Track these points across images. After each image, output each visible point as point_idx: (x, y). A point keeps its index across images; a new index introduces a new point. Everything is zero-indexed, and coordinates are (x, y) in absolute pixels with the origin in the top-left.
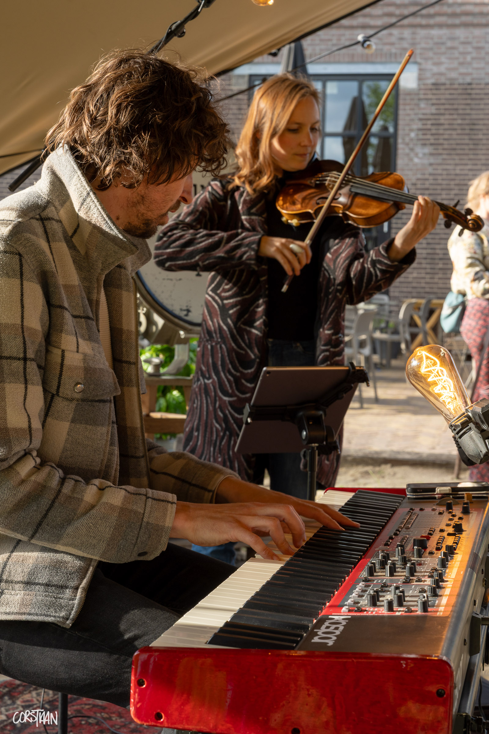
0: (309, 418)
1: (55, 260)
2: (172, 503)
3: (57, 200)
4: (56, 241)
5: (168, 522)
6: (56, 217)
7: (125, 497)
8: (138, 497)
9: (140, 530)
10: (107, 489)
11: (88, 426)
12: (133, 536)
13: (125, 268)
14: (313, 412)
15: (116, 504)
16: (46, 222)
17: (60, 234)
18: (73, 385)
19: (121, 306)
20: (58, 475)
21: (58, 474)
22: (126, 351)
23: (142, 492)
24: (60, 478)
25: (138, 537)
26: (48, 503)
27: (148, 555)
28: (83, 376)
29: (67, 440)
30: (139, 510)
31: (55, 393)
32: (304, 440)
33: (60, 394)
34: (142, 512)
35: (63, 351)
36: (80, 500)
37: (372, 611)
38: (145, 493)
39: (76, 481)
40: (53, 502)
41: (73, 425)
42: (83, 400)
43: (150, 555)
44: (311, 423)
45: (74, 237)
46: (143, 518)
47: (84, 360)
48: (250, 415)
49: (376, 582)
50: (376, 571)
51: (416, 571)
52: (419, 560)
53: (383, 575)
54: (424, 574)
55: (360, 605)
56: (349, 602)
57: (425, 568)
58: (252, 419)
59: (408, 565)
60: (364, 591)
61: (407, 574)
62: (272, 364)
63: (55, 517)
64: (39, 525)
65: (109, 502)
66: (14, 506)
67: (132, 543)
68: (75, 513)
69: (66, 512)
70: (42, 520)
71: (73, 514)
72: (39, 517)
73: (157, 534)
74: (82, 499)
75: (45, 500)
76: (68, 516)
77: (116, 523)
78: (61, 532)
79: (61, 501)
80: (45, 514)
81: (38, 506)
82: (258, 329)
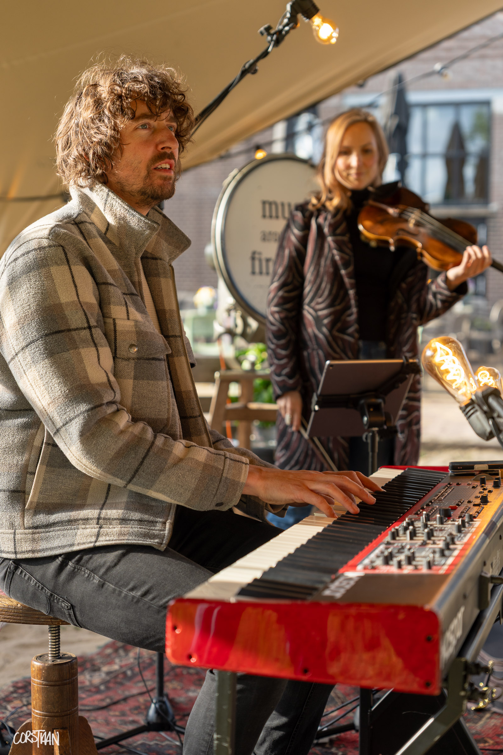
0: (369, 406)
2: (246, 464)
4: (92, 238)
5: (243, 478)
6: (89, 221)
7: (208, 455)
8: (219, 456)
9: (219, 483)
10: (192, 447)
11: (150, 382)
12: (214, 488)
13: (160, 259)
14: (373, 400)
15: (200, 460)
16: (80, 225)
17: (96, 233)
18: (127, 347)
20: (150, 431)
22: (171, 327)
23: (221, 453)
24: (152, 433)
25: (217, 489)
26: (144, 452)
27: (224, 505)
28: (136, 339)
30: (219, 467)
32: (366, 425)
33: (118, 356)
34: (222, 469)
35: (114, 320)
36: (169, 452)
37: (384, 570)
38: (223, 454)
39: (166, 437)
40: (149, 451)
41: (136, 381)
42: (139, 359)
43: (226, 506)
44: (372, 410)
45: (107, 233)
46: (222, 474)
47: (136, 325)
48: (317, 403)
49: (396, 545)
50: (398, 536)
51: (433, 536)
52: (439, 527)
53: (405, 539)
54: (439, 538)
55: (375, 564)
56: (367, 561)
57: (443, 534)
58: (320, 407)
59: (426, 530)
60: (382, 552)
61: (425, 538)
62: (334, 359)
63: (150, 464)
64: (137, 471)
65: (195, 458)
66: (115, 454)
67: (213, 494)
68: (166, 462)
69: (159, 461)
70: (139, 467)
71: (164, 463)
72: (137, 464)
73: (233, 488)
74: (172, 452)
75: (141, 449)
76: (160, 464)
77: (200, 476)
78: (155, 478)
79: (155, 451)
80: (142, 462)
81: (136, 454)
82: (350, 335)
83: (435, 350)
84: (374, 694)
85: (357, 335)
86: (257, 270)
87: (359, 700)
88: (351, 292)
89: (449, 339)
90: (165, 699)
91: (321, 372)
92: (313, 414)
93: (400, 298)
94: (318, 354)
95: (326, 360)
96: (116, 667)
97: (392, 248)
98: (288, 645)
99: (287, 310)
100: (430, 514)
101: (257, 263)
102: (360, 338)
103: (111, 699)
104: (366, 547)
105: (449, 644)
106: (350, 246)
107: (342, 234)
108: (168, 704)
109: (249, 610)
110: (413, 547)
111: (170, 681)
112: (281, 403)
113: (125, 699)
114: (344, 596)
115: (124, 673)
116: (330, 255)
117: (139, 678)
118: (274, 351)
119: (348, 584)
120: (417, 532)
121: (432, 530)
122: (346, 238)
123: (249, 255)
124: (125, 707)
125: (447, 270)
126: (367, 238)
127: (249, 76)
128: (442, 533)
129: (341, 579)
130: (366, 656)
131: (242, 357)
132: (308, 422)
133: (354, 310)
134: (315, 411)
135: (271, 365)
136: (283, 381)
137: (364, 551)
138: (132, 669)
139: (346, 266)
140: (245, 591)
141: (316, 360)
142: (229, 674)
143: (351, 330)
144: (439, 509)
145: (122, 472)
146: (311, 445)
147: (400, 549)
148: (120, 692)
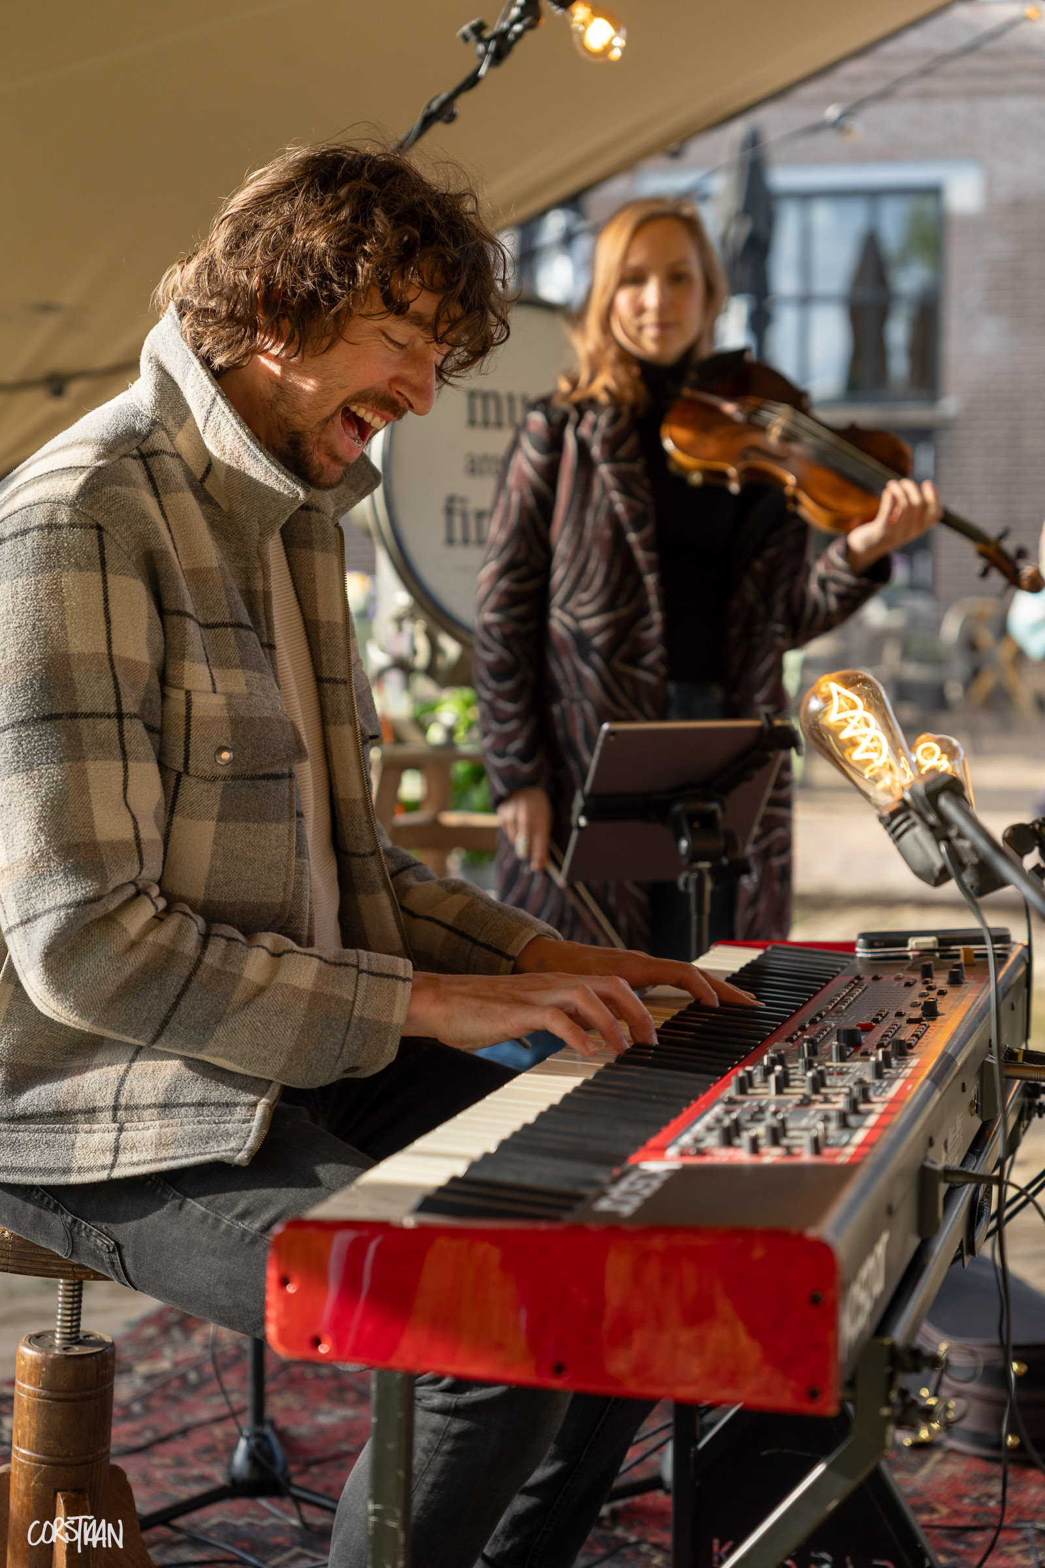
0: (692, 817)
1: (172, 527)
2: (405, 980)
3: (170, 418)
4: (171, 492)
5: (399, 1013)
6: (170, 449)
7: (320, 971)
8: (342, 970)
9: (347, 1032)
10: (286, 956)
11: (251, 825)
12: (335, 1044)
13: (318, 510)
14: (701, 806)
15: (303, 986)
16: (150, 461)
17: (180, 477)
18: (212, 752)
19: (313, 580)
20: (196, 929)
21: (197, 925)
22: (328, 660)
23: (352, 960)
24: (200, 934)
25: (343, 1045)
26: (178, 983)
27: (362, 1069)
28: (229, 735)
29: (214, 854)
30: (345, 996)
31: (182, 770)
32: (685, 857)
33: (192, 772)
34: (351, 999)
35: (188, 693)
36: (237, 977)
37: (722, 1156)
38: (355, 962)
39: (230, 939)
40: (189, 981)
41: (222, 824)
42: (234, 778)
43: (367, 1068)
44: (696, 825)
45: (207, 480)
46: (352, 1011)
47: (229, 706)
48: (584, 812)
49: (746, 1105)
50: (751, 1085)
51: (824, 1085)
52: (837, 1067)
53: (765, 1093)
54: (837, 1090)
55: (702, 1145)
56: (686, 1139)
57: (845, 1081)
58: (589, 819)
59: (810, 1074)
60: (719, 1120)
61: (807, 1090)
62: (615, 719)
63: (193, 1008)
64: (165, 1022)
65: (290, 982)
66: (118, 988)
67: (334, 1056)
68: (227, 1001)
69: (212, 1000)
70: (170, 1014)
71: (224, 1002)
72: (164, 1008)
73: (378, 1038)
74: (240, 976)
75: (173, 977)
76: (216, 1006)
77: (303, 1021)
78: (204, 1037)
79: (202, 978)
80: (175, 1003)
81: (161, 989)
82: (649, 669)
84: (702, 1415)
85: (662, 669)
86: (458, 534)
87: (672, 1428)
88: (650, 580)
89: (857, 675)
90: (267, 1430)
91: (591, 748)
92: (575, 834)
93: (750, 592)
94: (583, 710)
95: (601, 723)
96: (165, 1365)
97: (734, 487)
98: (523, 1315)
99: (518, 619)
100: (818, 1040)
101: (457, 521)
102: (669, 677)
103: (155, 1430)
104: (684, 1109)
105: (858, 1309)
106: (646, 482)
107: (631, 459)
108: (274, 1441)
109: (442, 1242)
110: (783, 1110)
111: (278, 1392)
112: (507, 813)
113: (185, 1432)
114: (639, 1212)
115: (183, 1378)
116: (605, 503)
117: (215, 1386)
118: (490, 705)
119: (647, 1186)
120: (792, 1077)
121: (821, 1073)
122: (637, 467)
123: (441, 503)
124: (185, 1448)
125: (848, 531)
126: (680, 467)
127: (439, 127)
128: (842, 1080)
129: (632, 1177)
130: (685, 1336)
131: (427, 717)
132: (564, 851)
133: (656, 616)
134: (579, 827)
135: (485, 734)
136: (510, 767)
137: (681, 1118)
138: (198, 1368)
139: (638, 525)
140: (433, 1202)
141: (579, 723)
142: (399, 1376)
143: (650, 658)
144: (835, 1030)
145: (135, 1026)
146: (571, 899)
147: (756, 1113)
148: (173, 1416)
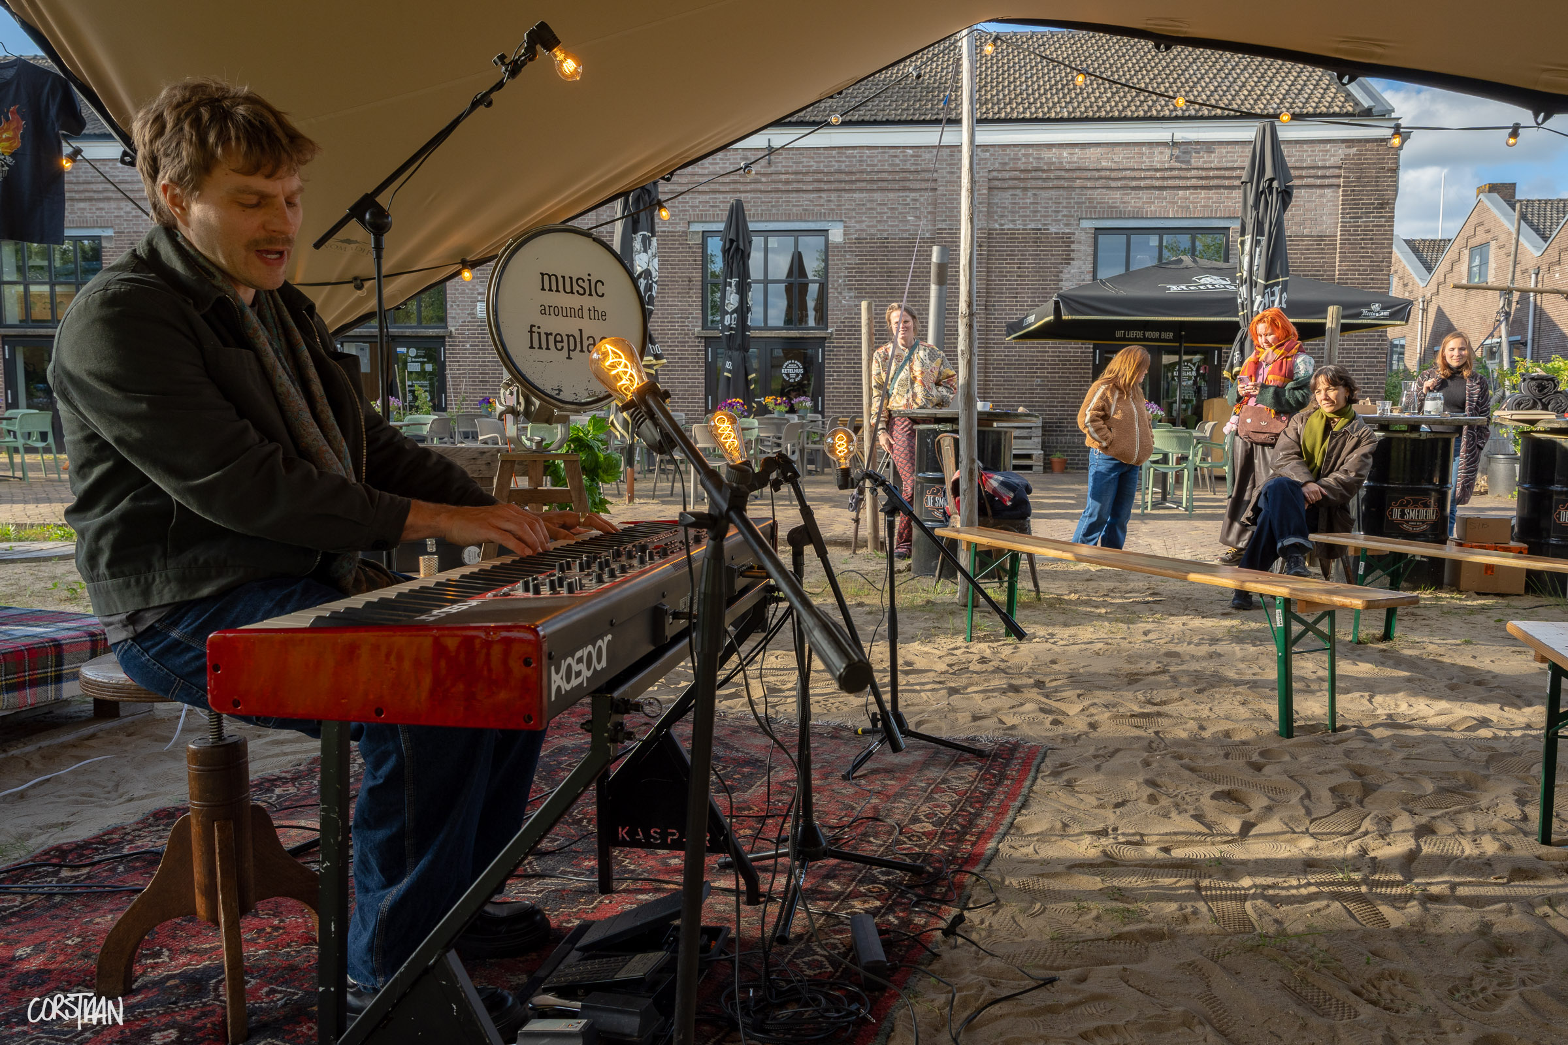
83: (605, 355)
86: (536, 344)
101: (536, 338)
127: (481, 108)
